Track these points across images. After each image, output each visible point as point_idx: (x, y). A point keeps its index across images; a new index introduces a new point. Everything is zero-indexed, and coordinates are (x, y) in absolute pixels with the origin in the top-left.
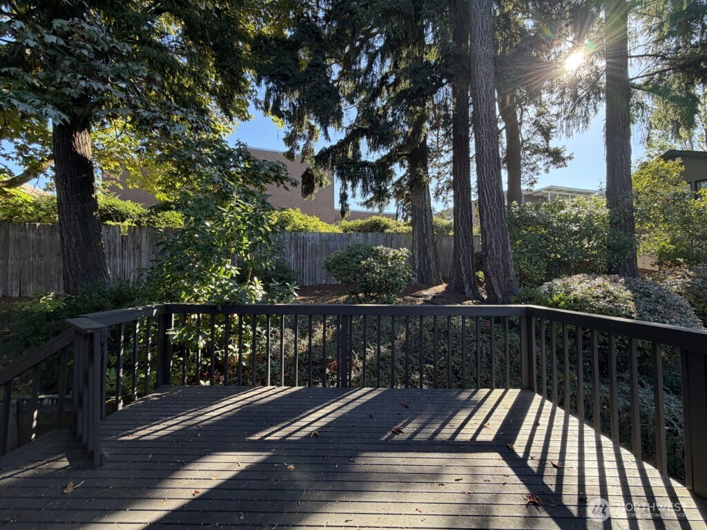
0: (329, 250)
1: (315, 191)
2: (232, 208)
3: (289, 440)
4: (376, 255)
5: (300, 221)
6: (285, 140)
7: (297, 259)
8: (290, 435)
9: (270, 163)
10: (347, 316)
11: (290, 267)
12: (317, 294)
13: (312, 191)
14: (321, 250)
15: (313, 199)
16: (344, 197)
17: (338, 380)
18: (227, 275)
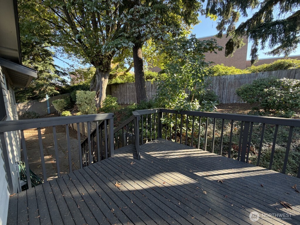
0: (240, 84)
1: (234, 52)
2: (186, 67)
3: (205, 179)
4: (278, 85)
5: (223, 70)
6: (217, 28)
7: (219, 90)
8: (207, 176)
9: (207, 41)
10: (249, 122)
11: (215, 94)
12: (230, 108)
13: (232, 52)
14: (235, 84)
15: (232, 56)
16: (254, 51)
17: (239, 156)
18: (183, 97)
